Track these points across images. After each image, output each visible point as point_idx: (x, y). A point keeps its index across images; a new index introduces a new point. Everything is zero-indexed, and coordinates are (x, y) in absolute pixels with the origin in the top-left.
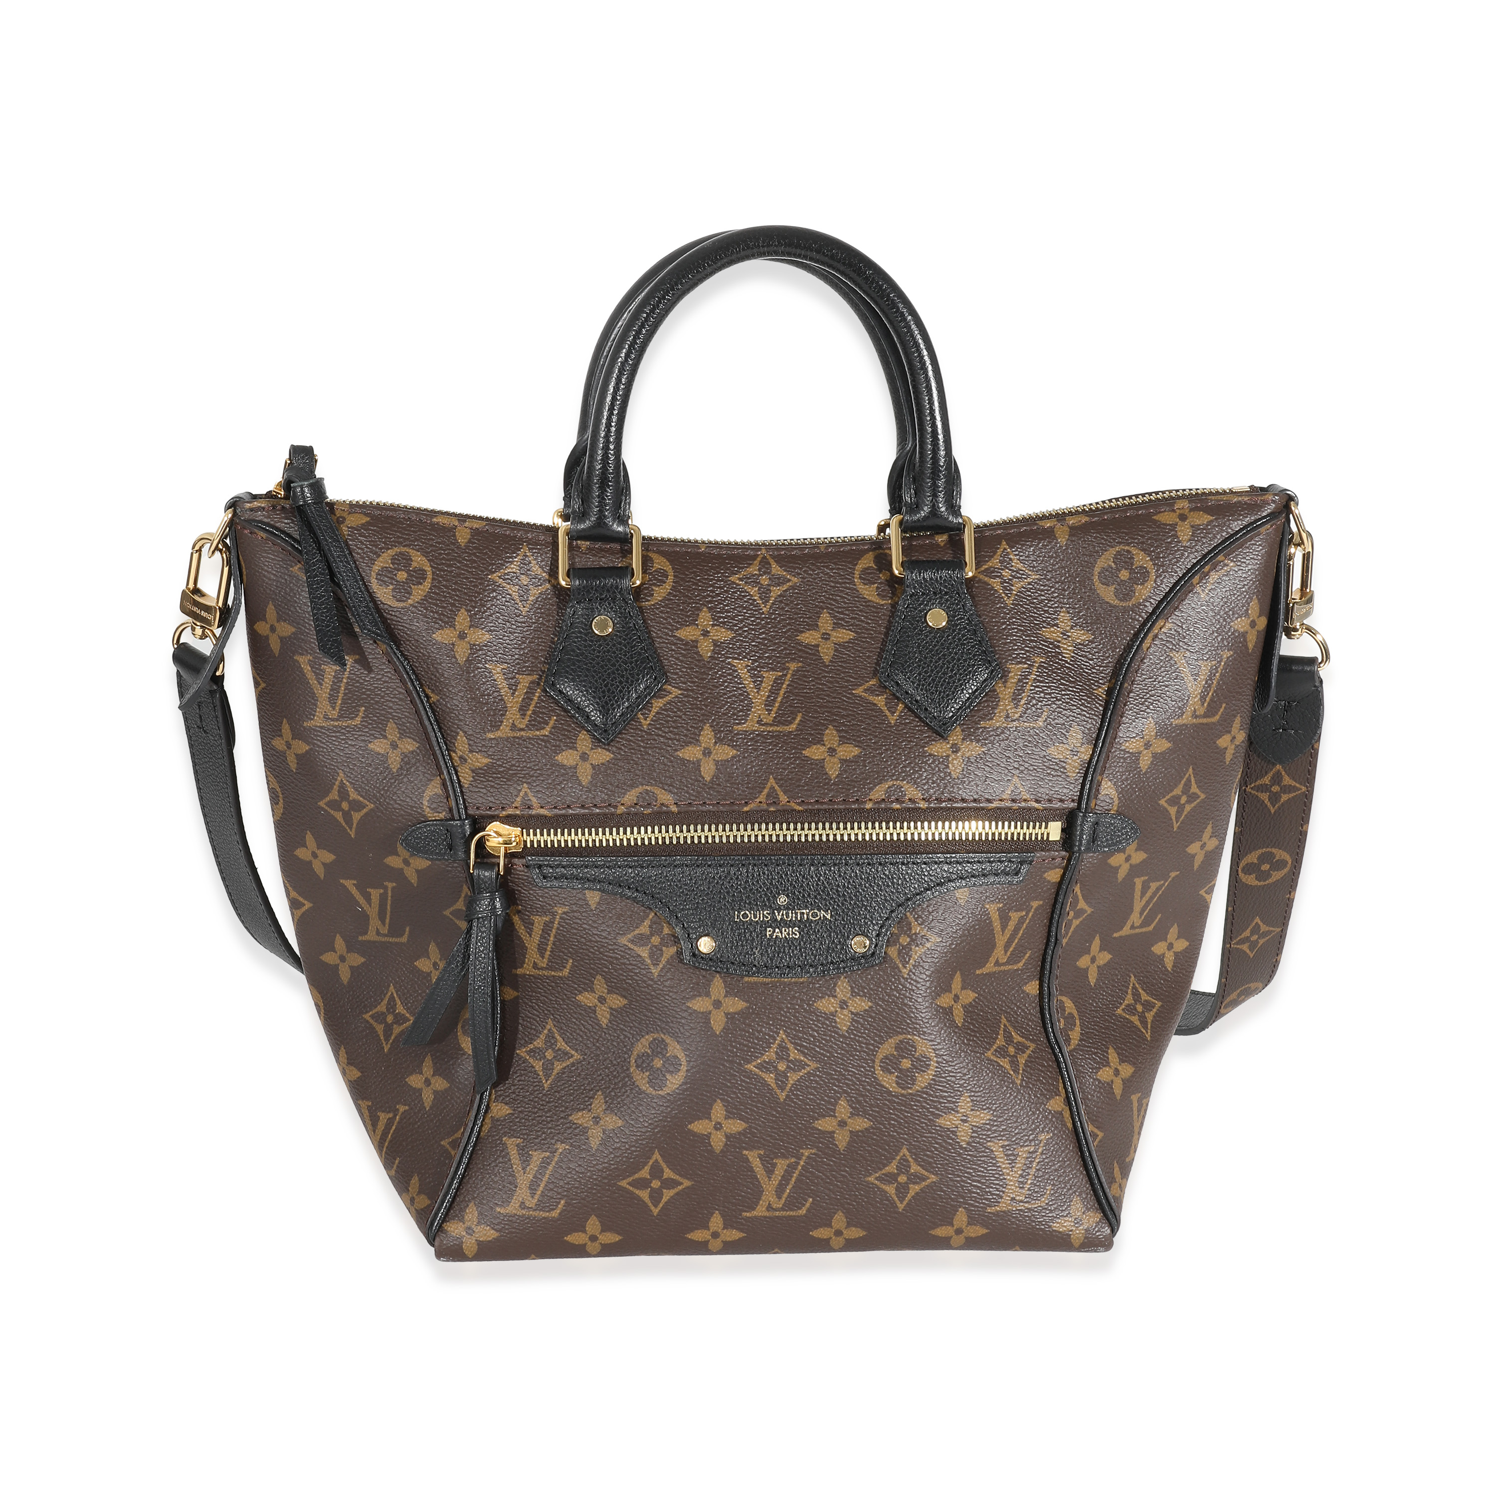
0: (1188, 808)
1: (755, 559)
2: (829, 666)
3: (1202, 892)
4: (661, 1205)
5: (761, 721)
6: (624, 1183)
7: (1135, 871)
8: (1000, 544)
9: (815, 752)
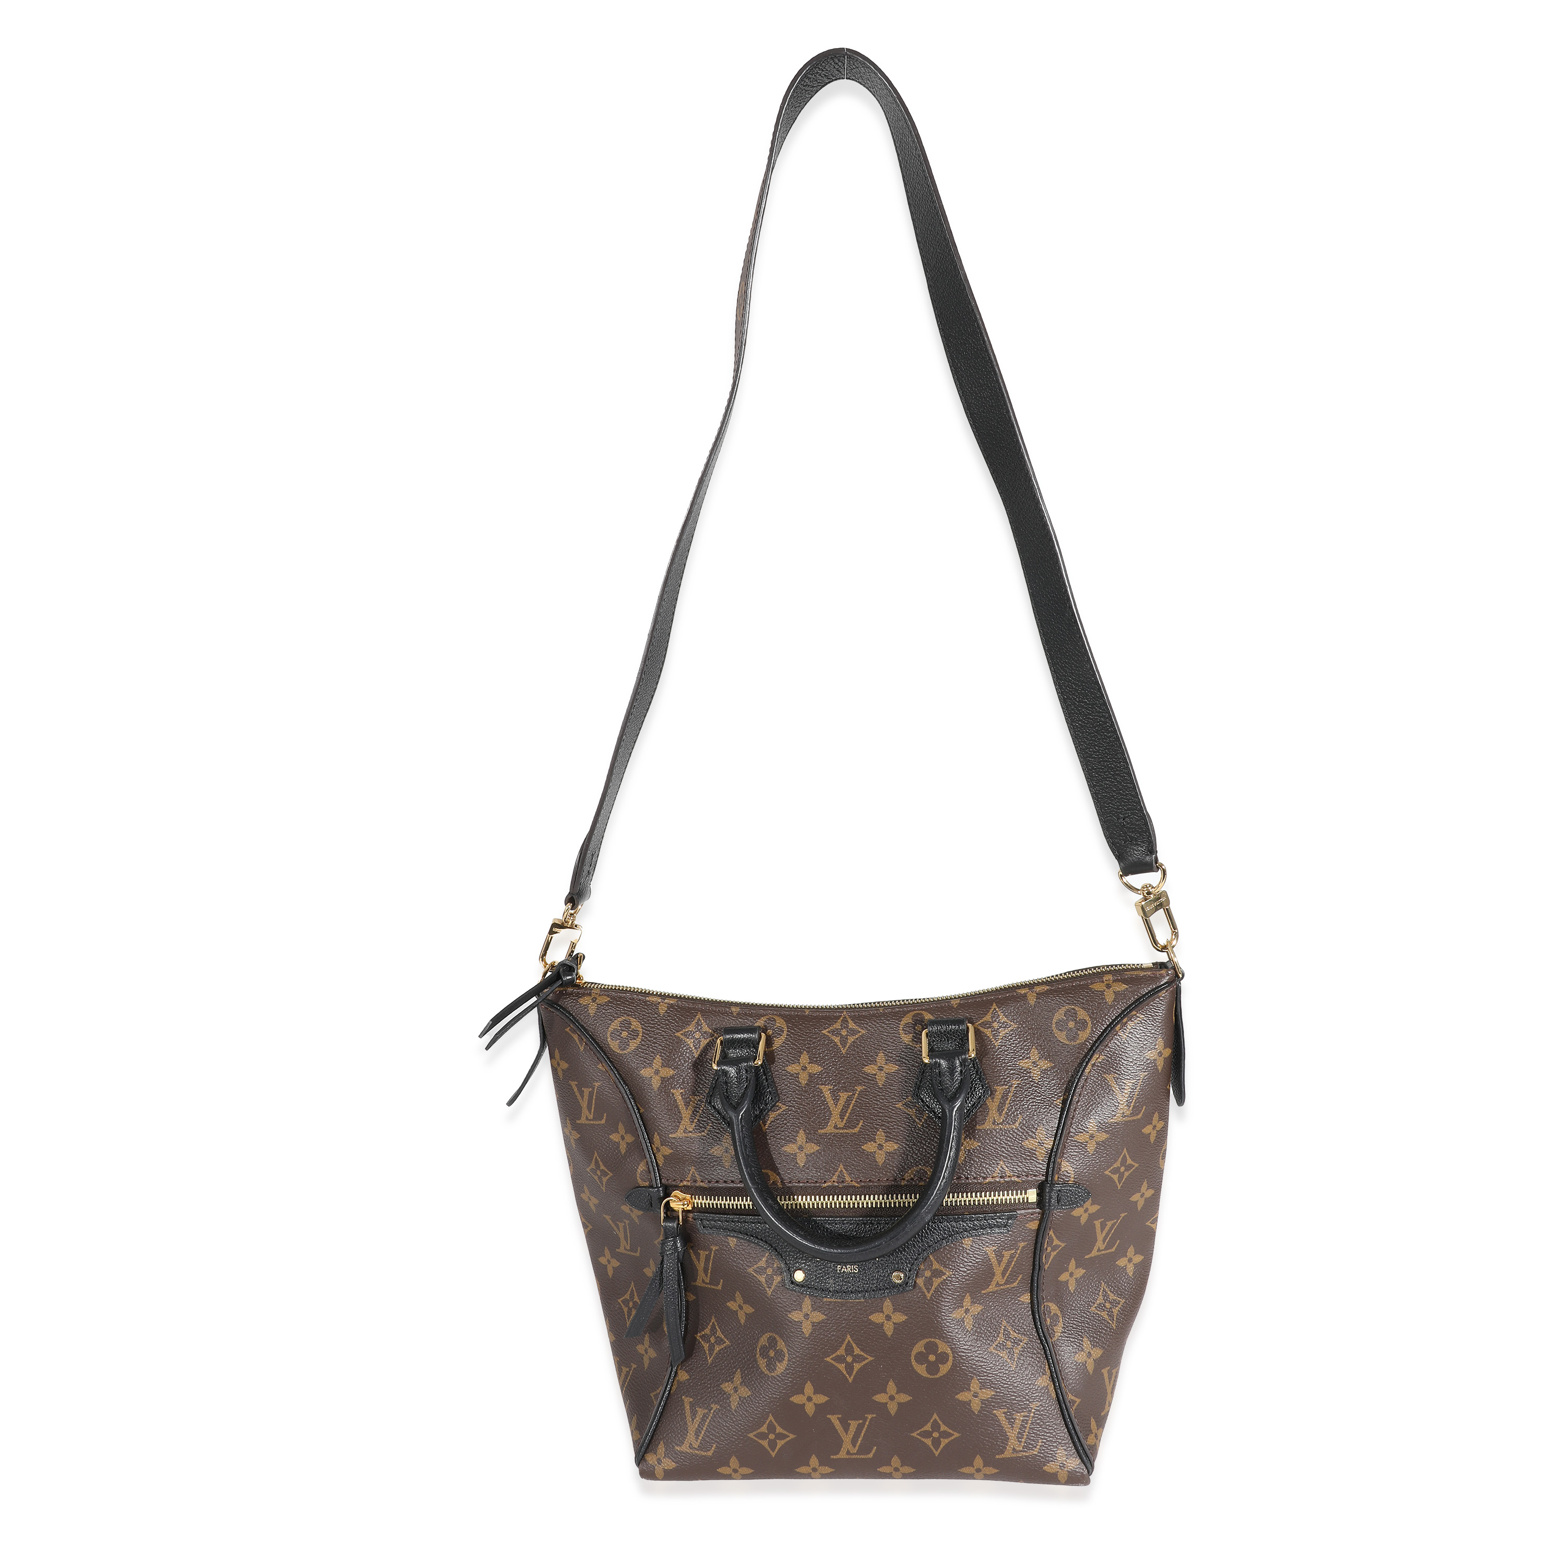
0: (1127, 1174)
1: (839, 1019)
2: (882, 1088)
3: (1148, 1223)
4: (776, 1450)
5: (837, 1126)
6: (751, 1435)
7: (1092, 1217)
8: (992, 1005)
9: (870, 1147)
